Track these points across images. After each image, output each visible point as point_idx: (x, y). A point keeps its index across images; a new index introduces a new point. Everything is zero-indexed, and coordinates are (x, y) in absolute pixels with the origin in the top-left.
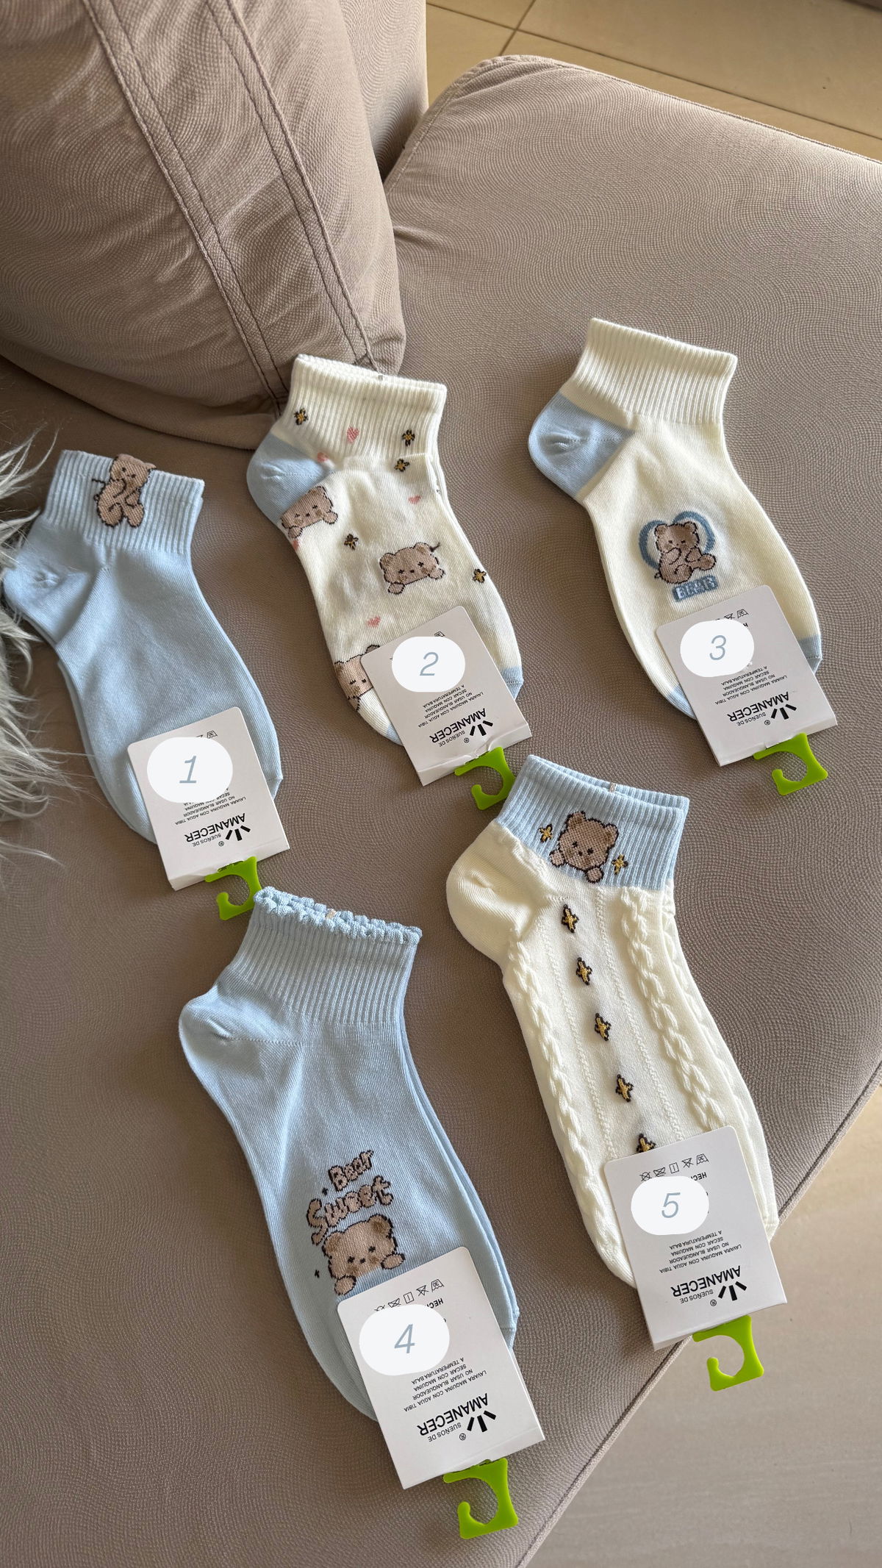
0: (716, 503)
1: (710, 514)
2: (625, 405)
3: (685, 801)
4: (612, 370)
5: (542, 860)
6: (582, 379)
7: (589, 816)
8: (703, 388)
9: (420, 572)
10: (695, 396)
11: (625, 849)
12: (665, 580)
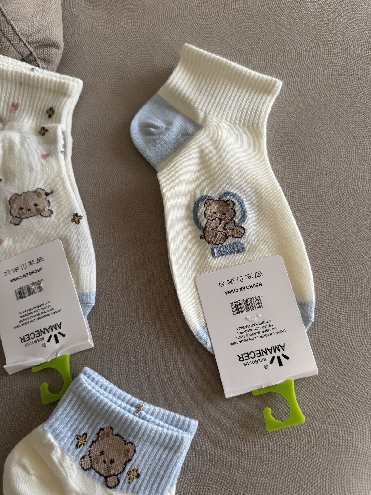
0: (251, 188)
1: (246, 195)
2: (200, 107)
3: (195, 424)
4: (195, 81)
5: (74, 464)
6: (172, 85)
7: (115, 432)
8: (256, 101)
9: (34, 211)
10: (249, 106)
11: (140, 463)
12: (207, 241)
